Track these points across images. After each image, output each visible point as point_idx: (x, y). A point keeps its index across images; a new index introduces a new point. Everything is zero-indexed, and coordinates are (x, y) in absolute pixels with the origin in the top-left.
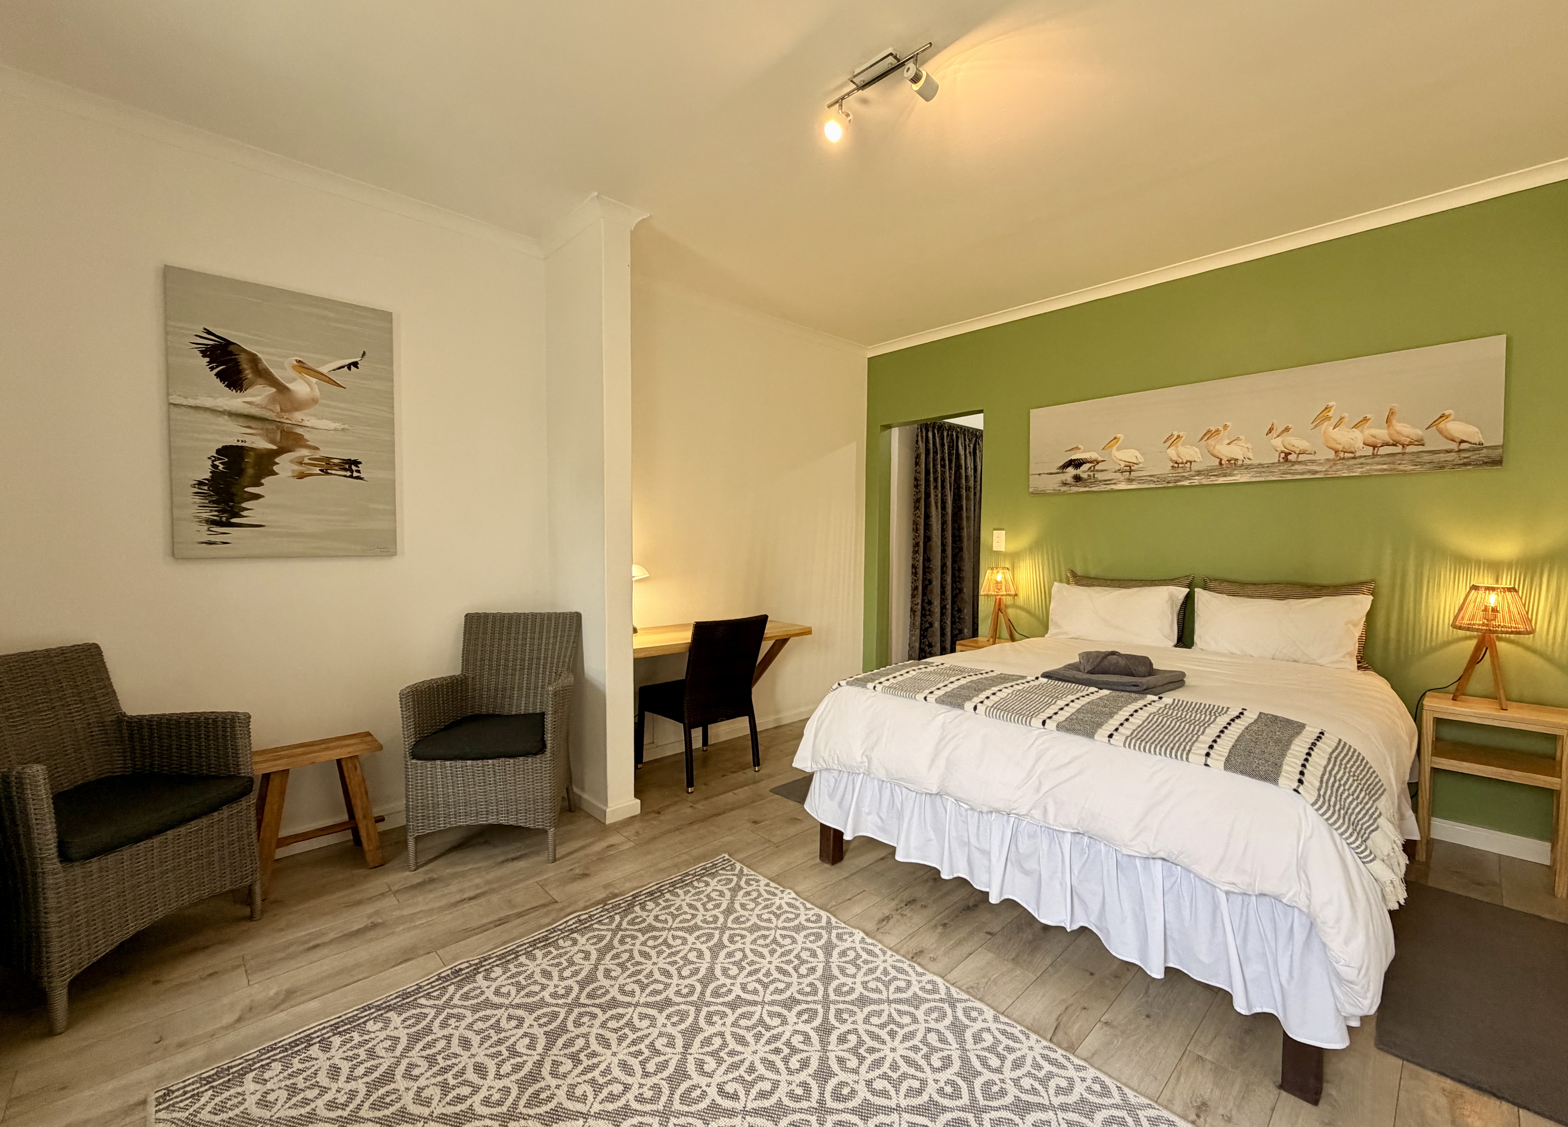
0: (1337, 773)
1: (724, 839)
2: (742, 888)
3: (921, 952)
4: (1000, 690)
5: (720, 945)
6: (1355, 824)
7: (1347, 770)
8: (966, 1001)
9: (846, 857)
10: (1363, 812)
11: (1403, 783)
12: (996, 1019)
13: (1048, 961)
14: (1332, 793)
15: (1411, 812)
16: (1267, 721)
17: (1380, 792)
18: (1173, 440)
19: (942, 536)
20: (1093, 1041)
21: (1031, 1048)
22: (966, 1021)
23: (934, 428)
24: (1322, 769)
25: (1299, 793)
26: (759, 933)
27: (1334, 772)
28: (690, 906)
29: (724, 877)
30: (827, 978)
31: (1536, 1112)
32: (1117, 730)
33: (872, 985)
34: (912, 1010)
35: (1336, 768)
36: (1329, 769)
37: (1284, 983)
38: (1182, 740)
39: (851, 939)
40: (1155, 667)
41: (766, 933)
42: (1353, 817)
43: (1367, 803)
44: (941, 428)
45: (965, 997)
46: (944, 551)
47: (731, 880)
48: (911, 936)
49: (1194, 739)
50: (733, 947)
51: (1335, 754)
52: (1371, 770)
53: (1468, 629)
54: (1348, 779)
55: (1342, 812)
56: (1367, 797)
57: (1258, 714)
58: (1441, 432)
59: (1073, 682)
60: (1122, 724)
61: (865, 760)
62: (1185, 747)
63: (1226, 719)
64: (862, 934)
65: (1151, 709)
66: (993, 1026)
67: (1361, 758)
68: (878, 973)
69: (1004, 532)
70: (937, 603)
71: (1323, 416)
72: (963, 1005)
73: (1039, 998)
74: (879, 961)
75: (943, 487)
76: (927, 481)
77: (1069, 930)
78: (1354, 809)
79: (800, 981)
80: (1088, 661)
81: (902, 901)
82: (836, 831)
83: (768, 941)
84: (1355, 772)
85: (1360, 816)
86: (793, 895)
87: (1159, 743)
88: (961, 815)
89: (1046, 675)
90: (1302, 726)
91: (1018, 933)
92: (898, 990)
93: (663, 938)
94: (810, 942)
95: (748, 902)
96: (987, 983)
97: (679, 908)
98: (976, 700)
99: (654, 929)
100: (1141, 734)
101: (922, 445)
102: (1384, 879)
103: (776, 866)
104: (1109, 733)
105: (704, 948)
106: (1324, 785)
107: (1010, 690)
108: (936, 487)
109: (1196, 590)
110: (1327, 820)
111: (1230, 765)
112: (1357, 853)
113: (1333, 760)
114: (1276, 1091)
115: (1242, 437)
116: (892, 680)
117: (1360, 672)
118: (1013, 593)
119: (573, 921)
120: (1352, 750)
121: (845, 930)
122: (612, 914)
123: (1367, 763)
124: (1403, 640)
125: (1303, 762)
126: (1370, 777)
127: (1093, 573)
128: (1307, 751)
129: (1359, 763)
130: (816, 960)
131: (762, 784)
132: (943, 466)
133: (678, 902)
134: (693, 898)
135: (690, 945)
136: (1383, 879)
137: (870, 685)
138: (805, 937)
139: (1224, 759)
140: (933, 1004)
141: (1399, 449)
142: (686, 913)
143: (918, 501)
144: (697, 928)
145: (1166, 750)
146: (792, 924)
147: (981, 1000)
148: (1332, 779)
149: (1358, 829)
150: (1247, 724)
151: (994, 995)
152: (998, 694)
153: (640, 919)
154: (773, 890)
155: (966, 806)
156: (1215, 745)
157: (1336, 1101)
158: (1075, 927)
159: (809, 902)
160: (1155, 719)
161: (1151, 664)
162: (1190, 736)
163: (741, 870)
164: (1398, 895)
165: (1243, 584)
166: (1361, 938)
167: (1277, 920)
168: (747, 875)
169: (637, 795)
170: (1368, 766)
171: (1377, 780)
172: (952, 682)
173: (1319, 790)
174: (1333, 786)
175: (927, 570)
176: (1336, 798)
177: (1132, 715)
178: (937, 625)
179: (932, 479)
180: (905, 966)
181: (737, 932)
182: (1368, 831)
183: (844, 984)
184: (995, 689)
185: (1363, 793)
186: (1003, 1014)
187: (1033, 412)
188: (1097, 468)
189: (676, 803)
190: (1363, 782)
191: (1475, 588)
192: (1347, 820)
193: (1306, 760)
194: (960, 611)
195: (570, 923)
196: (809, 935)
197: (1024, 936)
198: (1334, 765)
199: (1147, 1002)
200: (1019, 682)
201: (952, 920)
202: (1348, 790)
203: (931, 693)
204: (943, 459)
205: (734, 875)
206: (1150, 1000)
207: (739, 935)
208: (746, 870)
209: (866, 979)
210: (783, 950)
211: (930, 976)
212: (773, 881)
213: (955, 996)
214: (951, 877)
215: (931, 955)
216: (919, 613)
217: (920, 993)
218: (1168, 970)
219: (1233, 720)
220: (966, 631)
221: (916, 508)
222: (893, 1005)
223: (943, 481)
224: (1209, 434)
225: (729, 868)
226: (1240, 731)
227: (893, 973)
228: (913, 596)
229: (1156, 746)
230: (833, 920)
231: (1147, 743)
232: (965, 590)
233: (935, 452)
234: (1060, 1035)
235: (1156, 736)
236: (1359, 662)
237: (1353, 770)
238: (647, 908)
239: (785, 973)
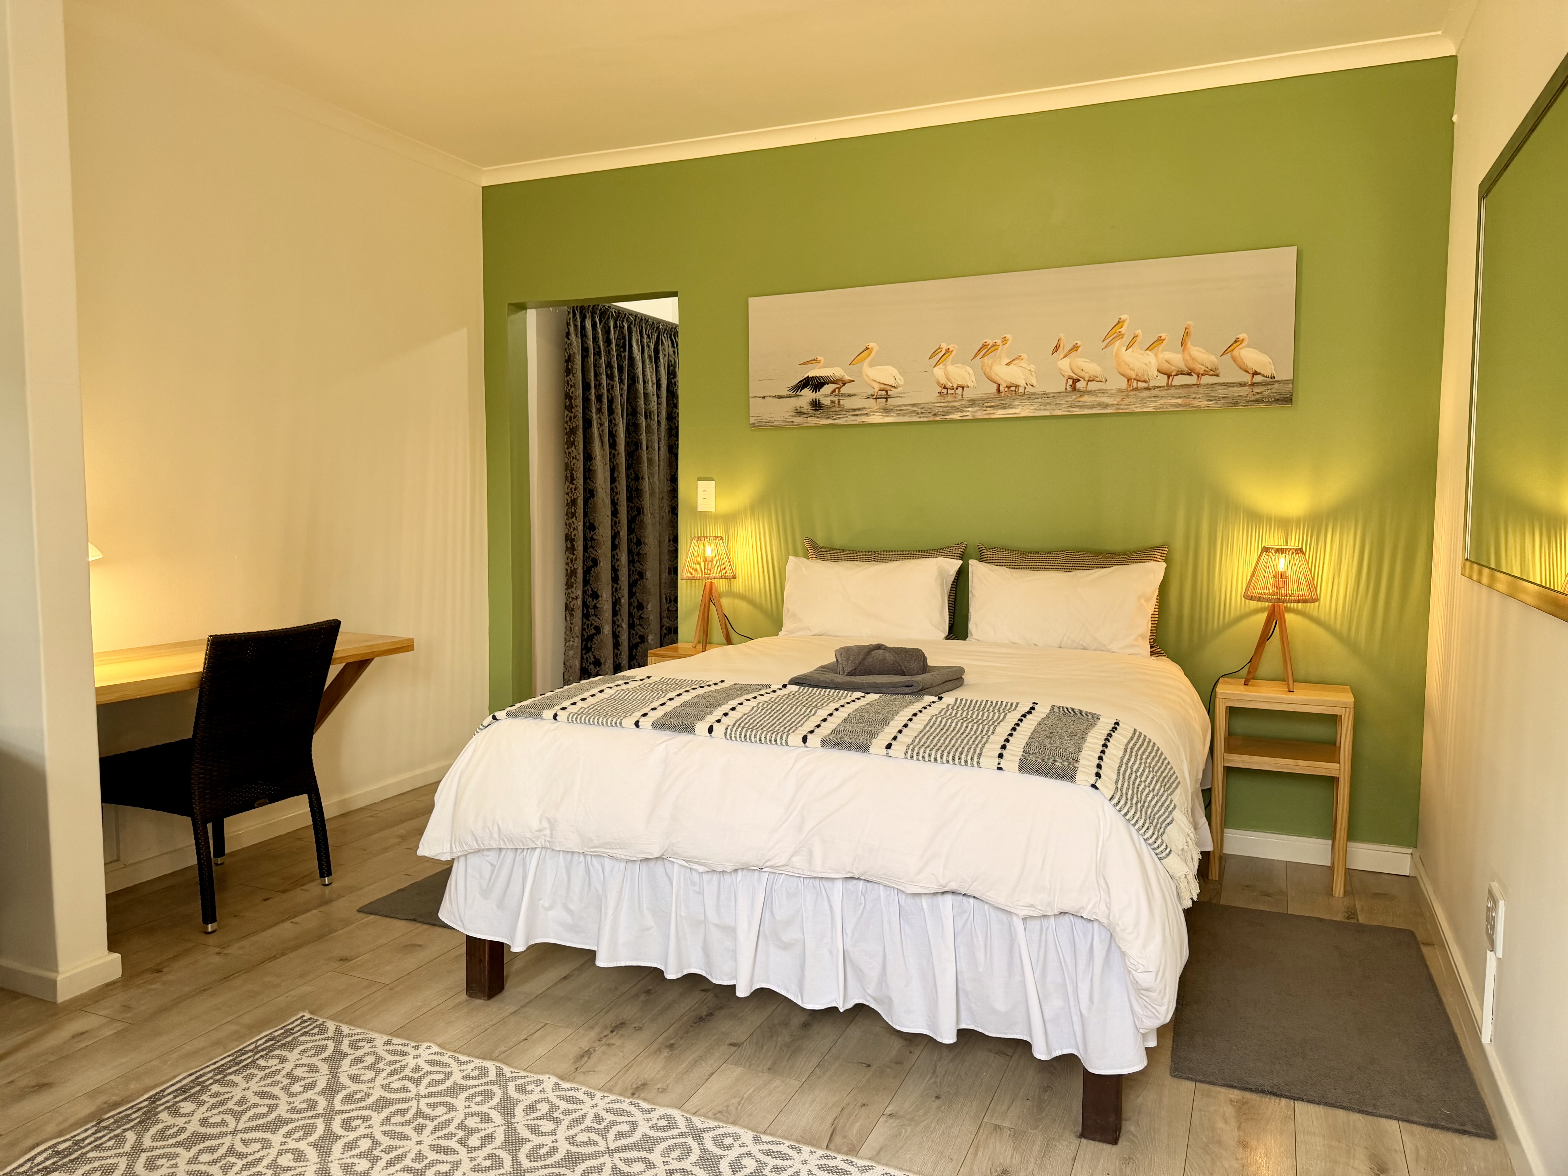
0: (1133, 764)
1: (293, 993)
2: (346, 1055)
3: (644, 1085)
4: (741, 704)
5: (330, 1137)
6: (1151, 818)
7: (1143, 761)
8: (714, 1129)
9: (508, 985)
10: (1159, 804)
11: (1196, 782)
12: (756, 1140)
13: (814, 1061)
14: (1129, 785)
15: (1204, 819)
16: (1062, 714)
17: (1174, 785)
18: (940, 356)
19: (612, 490)
20: (876, 1139)
21: (804, 1162)
22: (719, 1151)
23: (593, 313)
24: (1119, 761)
25: (1096, 788)
26: (392, 1109)
27: (1130, 764)
28: (262, 1095)
29: (309, 1045)
30: (513, 1142)
31: (1309, 1101)
32: (895, 738)
33: (582, 1138)
34: (643, 1154)
35: (1132, 759)
36: (1125, 761)
37: (1084, 1011)
38: (971, 742)
39: (540, 1088)
40: (929, 663)
41: (404, 1106)
42: (1150, 810)
43: (1162, 795)
44: (604, 314)
45: (713, 1124)
46: (615, 513)
47: (324, 1048)
48: (627, 1068)
49: (984, 740)
50: (352, 1136)
51: (1131, 745)
52: (1166, 762)
53: (1259, 599)
54: (1144, 770)
55: (1139, 805)
56: (1162, 789)
57: (1050, 707)
58: (1234, 359)
59: (831, 688)
60: (900, 732)
61: (545, 824)
62: (975, 750)
63: (1017, 715)
64: (554, 1079)
65: (933, 710)
66: (754, 1149)
67: (1155, 748)
68: (588, 1122)
69: (713, 483)
70: (606, 595)
71: (1115, 333)
72: (712, 1134)
73: (807, 1105)
74: (586, 1108)
75: (611, 411)
76: (586, 400)
77: (841, 1011)
78: (1151, 801)
79: (473, 1155)
80: (848, 659)
81: (606, 1028)
82: (492, 943)
83: (409, 1116)
84: (1150, 763)
85: (1156, 809)
86: (435, 1049)
87: (946, 748)
88: (694, 884)
89: (795, 681)
90: (1097, 717)
91: (772, 1036)
92: (620, 1135)
93: (225, 1147)
94: (477, 1104)
95: (363, 1071)
96: (739, 1103)
97: (242, 1101)
98: (710, 719)
99: (205, 1137)
100: (923, 740)
101: (575, 340)
102: (1179, 875)
103: (397, 1014)
104: (887, 743)
105: (302, 1145)
106: (1121, 777)
107: (754, 703)
108: (599, 410)
109: (970, 562)
110: (1125, 815)
111: (1025, 766)
112: (1154, 849)
113: (1129, 750)
114: (1076, 1141)
115: (1024, 356)
116: (580, 704)
117: (1153, 658)
118: (729, 574)
119: (45, 1155)
120: (1147, 740)
121: (527, 1079)
122: (118, 1131)
123: (1162, 753)
124: (1197, 616)
125: (1099, 754)
126: (1165, 770)
127: (838, 542)
128: (1103, 742)
129: (1154, 753)
130: (490, 1125)
131: (341, 903)
132: (610, 377)
133: (237, 1093)
134: (263, 1083)
135: (276, 1147)
136: (1177, 876)
137: (548, 714)
138: (467, 1099)
139: (1018, 759)
140: (671, 1142)
141: (1193, 380)
142: (255, 1106)
143: (572, 432)
144: (281, 1122)
145: (954, 756)
146: (442, 1087)
147: (734, 1123)
148: (1129, 771)
149: (1154, 823)
150: (1040, 719)
151: (751, 1115)
152: (739, 708)
153: (175, 1129)
154: (399, 1048)
155: (701, 869)
156: (1007, 744)
157: (1133, 1135)
158: (849, 1005)
159: (463, 1054)
160: (938, 723)
161: (925, 659)
162: (979, 738)
163: (338, 1031)
164: (1192, 890)
165: (1024, 553)
166: (1158, 939)
167: (1077, 938)
168: (350, 1035)
169: (112, 946)
170: (1163, 757)
171: (1172, 772)
172: (671, 699)
173: (1117, 783)
174: (1130, 778)
175: (589, 542)
176: (1133, 791)
177: (911, 720)
178: (607, 630)
179: (593, 398)
180: (625, 1106)
181: (355, 1114)
182: (1163, 826)
183: (540, 1146)
184: (733, 703)
185: (1159, 784)
186: (764, 1133)
187: (751, 300)
188: (843, 390)
189: (188, 951)
190: (1158, 774)
191: (1266, 550)
192: (1143, 813)
193: (1103, 752)
194: (641, 607)
195: (39, 1159)
196: (474, 1096)
197: (780, 1039)
198: (1130, 756)
199: (935, 1082)
200: (762, 692)
201: (681, 1038)
202: (1145, 781)
203: (645, 715)
204: (609, 365)
205: (328, 1039)
206: (938, 1080)
207: (358, 1118)
208: (345, 1029)
209: (572, 1132)
210: (436, 1122)
211: (661, 1111)
212: (397, 1036)
213: (700, 1125)
214: (680, 976)
215: (659, 1086)
216: (578, 613)
217: (652, 1133)
218: (961, 1033)
219: (1024, 716)
220: (650, 637)
221: (571, 444)
222: (617, 1155)
223: (611, 402)
224: (986, 349)
225: (316, 1031)
226: (1033, 727)
227: (609, 1117)
228: (569, 585)
229: (943, 752)
230: (507, 1070)
231: (932, 750)
232: (648, 574)
233: (598, 354)
234: (838, 1139)
235: (942, 741)
236: (1151, 647)
237: (1149, 761)
238: (182, 1111)
239: (446, 1151)
